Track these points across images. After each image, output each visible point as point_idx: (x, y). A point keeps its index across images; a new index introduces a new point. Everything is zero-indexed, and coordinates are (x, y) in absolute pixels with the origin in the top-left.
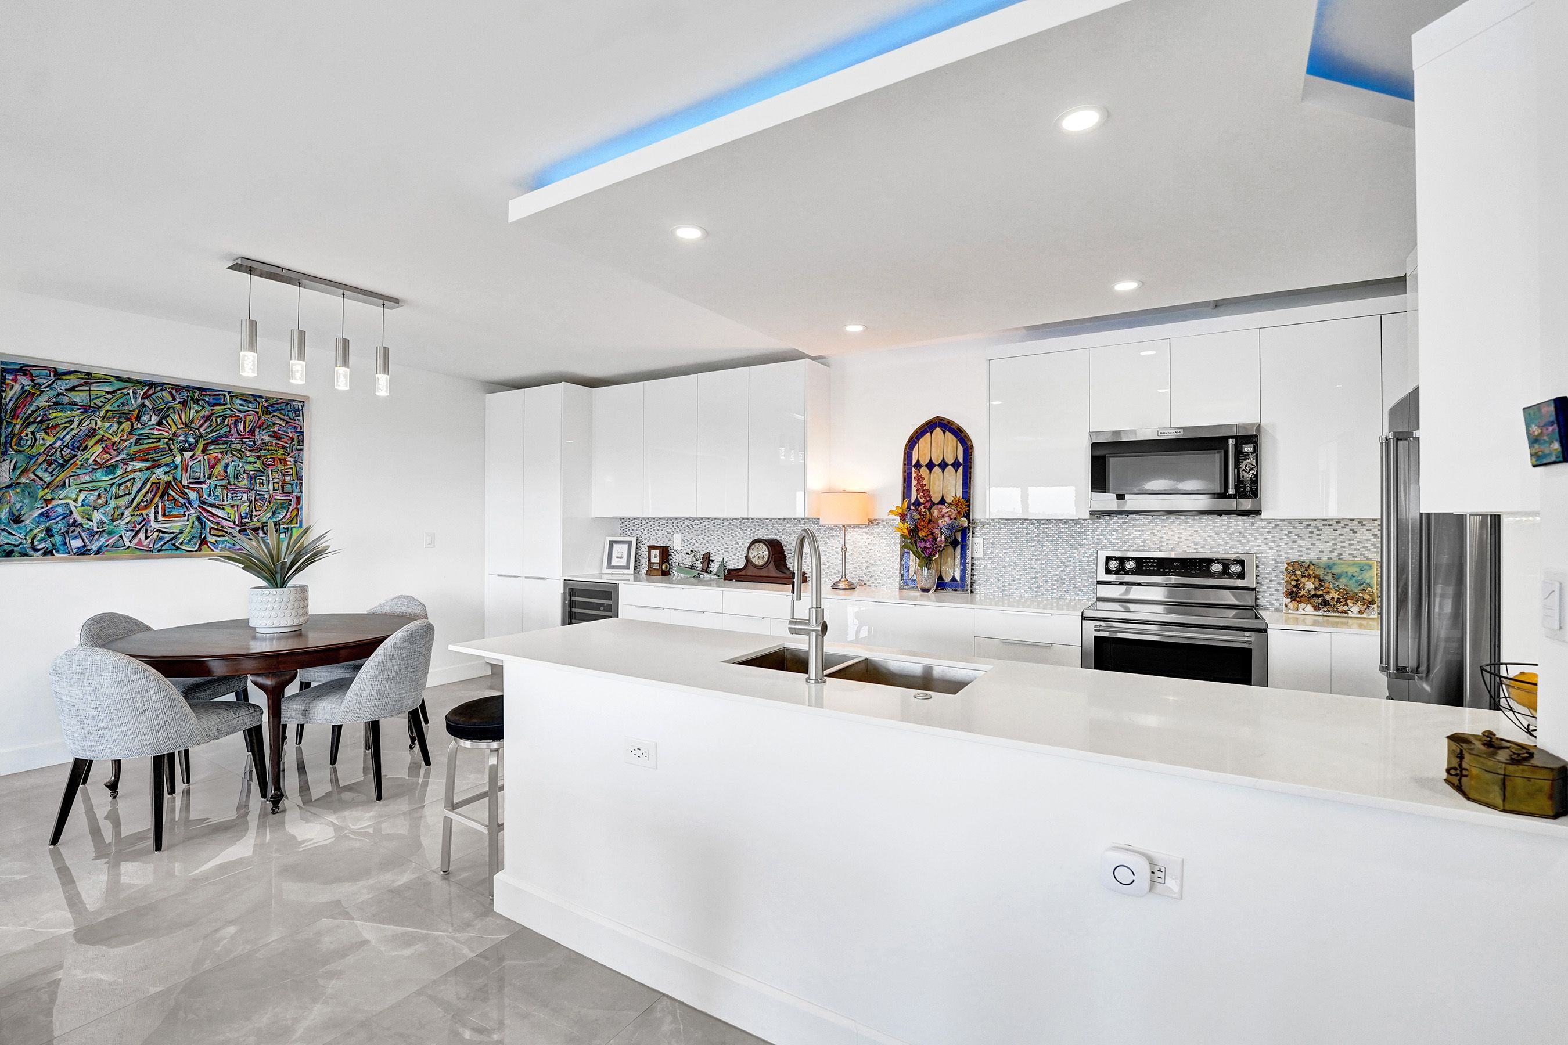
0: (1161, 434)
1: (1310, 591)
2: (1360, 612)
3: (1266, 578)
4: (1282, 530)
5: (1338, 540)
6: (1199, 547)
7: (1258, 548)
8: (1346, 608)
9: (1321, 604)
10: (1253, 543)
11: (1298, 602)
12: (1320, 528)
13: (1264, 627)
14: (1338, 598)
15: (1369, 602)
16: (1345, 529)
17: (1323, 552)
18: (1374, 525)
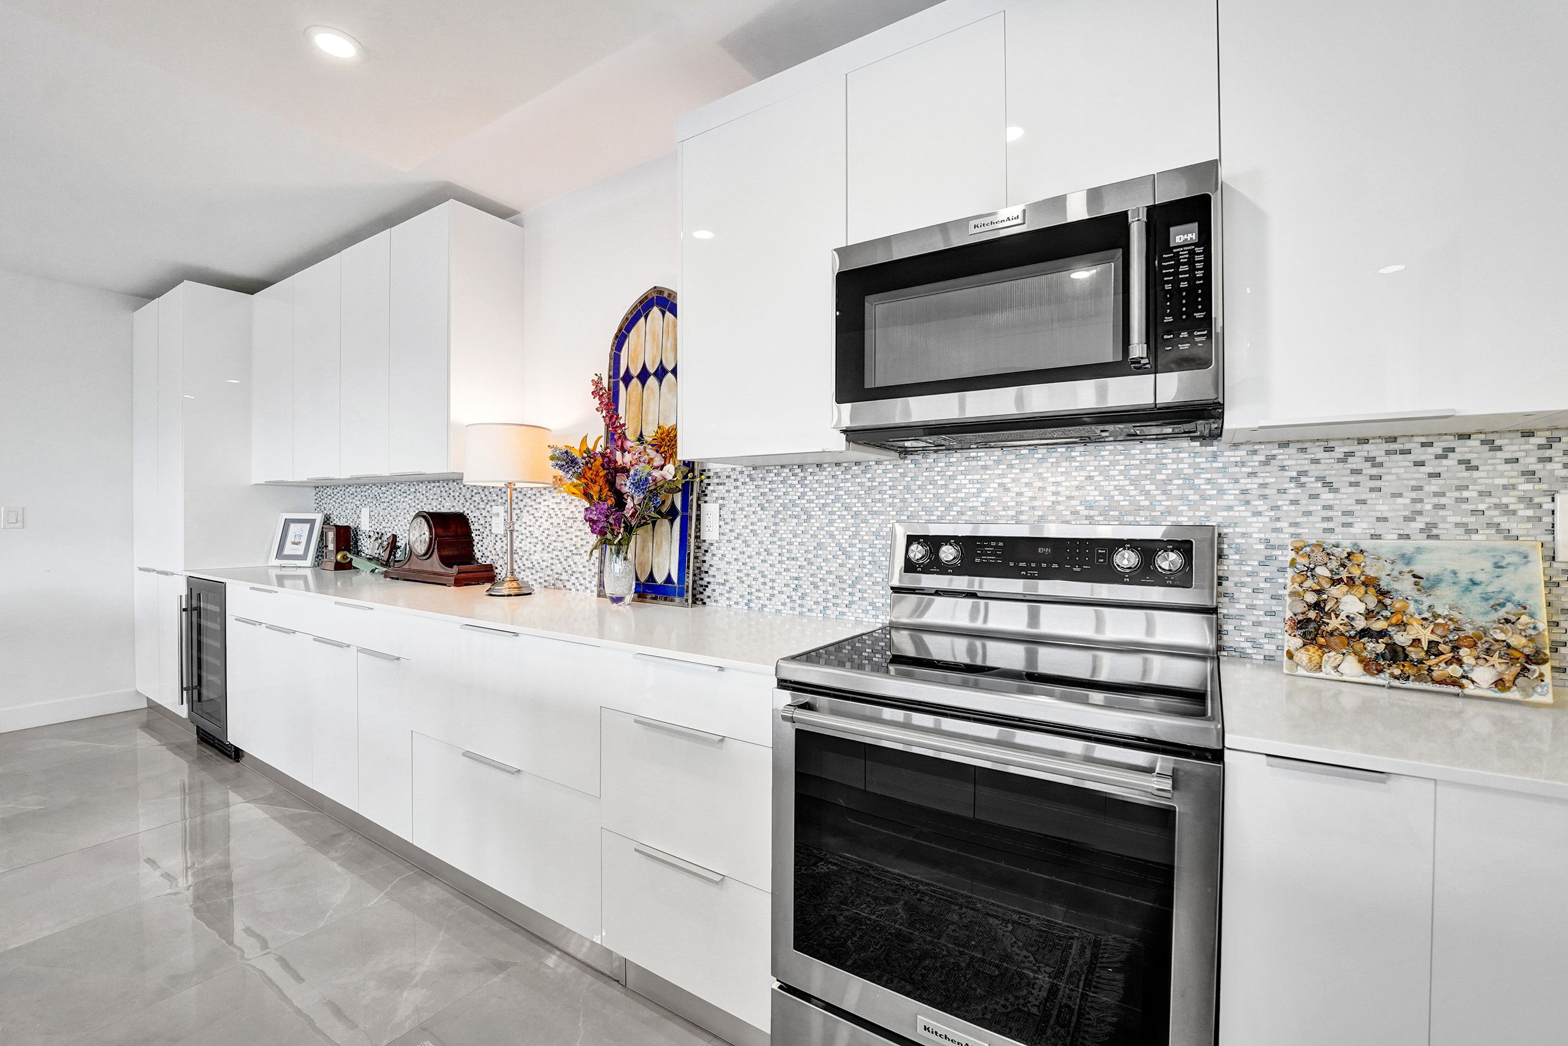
0: (977, 230)
1: (1353, 619)
2: (1500, 683)
3: (1243, 584)
4: (1283, 468)
5: (1427, 488)
6: (1097, 513)
7: (1225, 514)
8: (1455, 670)
9: (1383, 656)
10: (1214, 503)
11: (1321, 647)
12: (1378, 460)
13: (1215, 745)
14: (1430, 642)
15: (1527, 656)
16: (1445, 462)
17: (1385, 519)
18: (1526, 447)
